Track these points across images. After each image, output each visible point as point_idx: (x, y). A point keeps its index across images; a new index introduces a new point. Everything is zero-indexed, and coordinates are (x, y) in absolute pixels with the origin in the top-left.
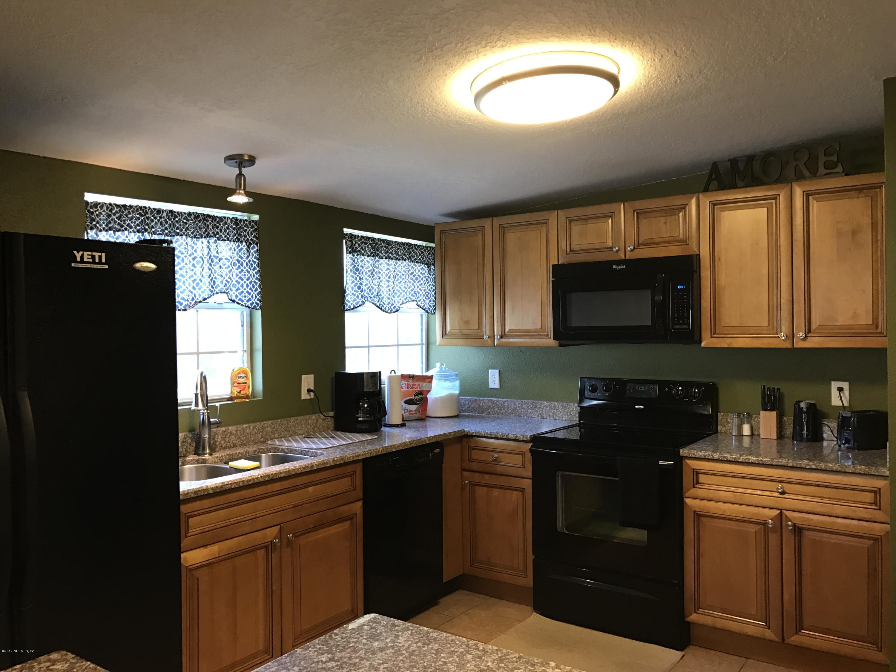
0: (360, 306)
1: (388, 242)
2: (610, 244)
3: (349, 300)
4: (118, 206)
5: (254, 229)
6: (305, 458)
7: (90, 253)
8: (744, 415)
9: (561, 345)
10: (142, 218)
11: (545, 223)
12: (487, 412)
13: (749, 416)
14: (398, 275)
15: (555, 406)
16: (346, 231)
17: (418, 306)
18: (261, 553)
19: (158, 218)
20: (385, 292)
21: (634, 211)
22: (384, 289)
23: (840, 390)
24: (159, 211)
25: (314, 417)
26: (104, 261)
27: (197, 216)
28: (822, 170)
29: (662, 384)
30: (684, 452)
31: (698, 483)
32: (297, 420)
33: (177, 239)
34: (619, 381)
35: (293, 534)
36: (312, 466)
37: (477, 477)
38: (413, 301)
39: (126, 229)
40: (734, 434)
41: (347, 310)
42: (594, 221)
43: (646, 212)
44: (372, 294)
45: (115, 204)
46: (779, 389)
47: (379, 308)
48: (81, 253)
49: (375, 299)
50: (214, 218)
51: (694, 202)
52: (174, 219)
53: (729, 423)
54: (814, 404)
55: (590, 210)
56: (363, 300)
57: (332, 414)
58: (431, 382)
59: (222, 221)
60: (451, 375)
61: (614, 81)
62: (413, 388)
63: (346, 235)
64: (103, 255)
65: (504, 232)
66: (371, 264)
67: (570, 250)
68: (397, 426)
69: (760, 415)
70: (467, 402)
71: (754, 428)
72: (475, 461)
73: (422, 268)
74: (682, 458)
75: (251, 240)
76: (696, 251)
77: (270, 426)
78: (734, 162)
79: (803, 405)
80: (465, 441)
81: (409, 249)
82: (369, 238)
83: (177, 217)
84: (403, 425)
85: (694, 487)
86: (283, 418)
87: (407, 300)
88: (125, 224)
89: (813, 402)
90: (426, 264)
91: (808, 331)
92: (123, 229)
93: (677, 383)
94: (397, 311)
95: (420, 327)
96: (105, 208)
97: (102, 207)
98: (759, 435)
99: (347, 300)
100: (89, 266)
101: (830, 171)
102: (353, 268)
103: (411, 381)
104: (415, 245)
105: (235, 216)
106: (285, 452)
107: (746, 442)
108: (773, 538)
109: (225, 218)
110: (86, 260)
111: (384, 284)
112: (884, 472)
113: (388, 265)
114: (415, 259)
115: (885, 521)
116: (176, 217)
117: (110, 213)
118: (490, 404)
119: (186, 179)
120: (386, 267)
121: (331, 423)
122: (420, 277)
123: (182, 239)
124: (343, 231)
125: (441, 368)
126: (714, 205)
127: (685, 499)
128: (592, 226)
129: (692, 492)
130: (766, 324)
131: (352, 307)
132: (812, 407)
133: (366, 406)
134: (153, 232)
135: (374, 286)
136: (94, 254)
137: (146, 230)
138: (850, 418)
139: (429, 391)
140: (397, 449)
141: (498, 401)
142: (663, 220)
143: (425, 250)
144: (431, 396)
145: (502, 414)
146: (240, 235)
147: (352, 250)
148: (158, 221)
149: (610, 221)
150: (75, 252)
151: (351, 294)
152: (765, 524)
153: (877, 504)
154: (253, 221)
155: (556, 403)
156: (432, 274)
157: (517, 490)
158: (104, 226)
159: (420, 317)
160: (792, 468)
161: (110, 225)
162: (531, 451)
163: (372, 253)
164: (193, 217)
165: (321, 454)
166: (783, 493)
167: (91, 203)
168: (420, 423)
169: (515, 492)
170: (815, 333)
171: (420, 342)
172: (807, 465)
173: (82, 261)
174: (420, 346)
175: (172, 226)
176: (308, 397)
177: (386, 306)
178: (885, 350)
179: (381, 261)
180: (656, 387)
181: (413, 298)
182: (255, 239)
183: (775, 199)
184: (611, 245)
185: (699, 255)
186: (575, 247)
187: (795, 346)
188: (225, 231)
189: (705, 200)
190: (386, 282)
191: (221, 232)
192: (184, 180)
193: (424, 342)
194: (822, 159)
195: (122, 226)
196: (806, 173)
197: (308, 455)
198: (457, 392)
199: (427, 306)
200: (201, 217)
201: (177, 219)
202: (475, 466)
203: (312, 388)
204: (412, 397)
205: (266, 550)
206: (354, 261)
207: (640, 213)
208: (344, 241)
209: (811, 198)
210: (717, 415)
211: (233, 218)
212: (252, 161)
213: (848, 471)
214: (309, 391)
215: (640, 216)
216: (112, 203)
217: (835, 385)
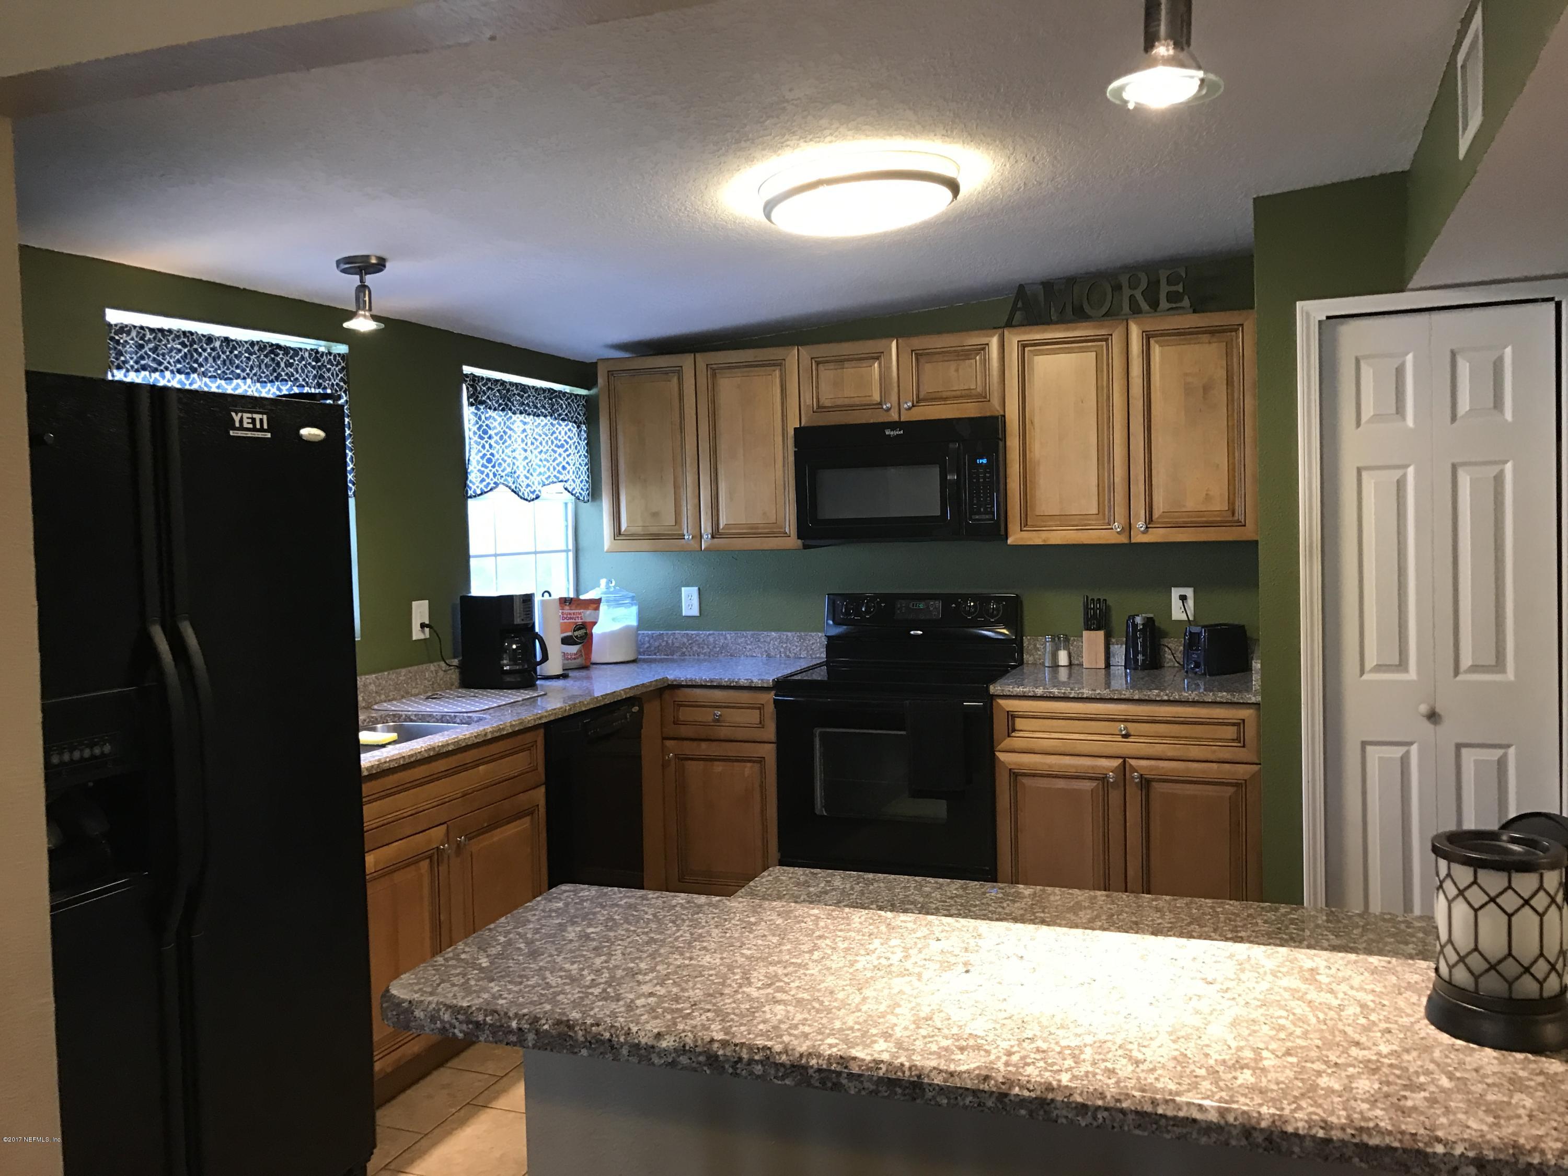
0: (491, 490)
1: (524, 388)
2: (876, 397)
3: (474, 480)
4: (152, 330)
5: (340, 367)
6: (455, 728)
7: (250, 415)
8: (1059, 638)
9: (805, 547)
10: (186, 350)
11: (779, 364)
12: (679, 654)
13: (1067, 639)
14: (536, 440)
15: (787, 639)
16: (467, 369)
17: (566, 489)
18: (425, 864)
19: (209, 350)
20: (521, 468)
21: (912, 351)
22: (520, 463)
23: (1183, 598)
24: (210, 339)
25: (432, 667)
26: (265, 427)
27: (262, 346)
28: (1164, 304)
29: (947, 599)
30: (994, 689)
31: (1014, 730)
32: (410, 672)
33: (238, 385)
34: (885, 597)
35: (466, 836)
36: (486, 735)
37: (689, 748)
38: (562, 481)
39: (167, 368)
40: (1047, 664)
41: (471, 497)
42: (853, 363)
43: (928, 354)
44: (503, 471)
45: (148, 328)
46: (1105, 600)
47: (515, 492)
48: (240, 414)
49: (509, 479)
50: (286, 350)
51: (994, 342)
52: (231, 352)
53: (1038, 649)
54: (1151, 618)
55: (847, 348)
56: (495, 480)
57: (455, 662)
58: (597, 609)
59: (297, 355)
60: (625, 597)
61: (954, 186)
62: (571, 618)
63: (467, 376)
64: (265, 417)
65: (714, 375)
66: (500, 424)
67: (819, 407)
68: (557, 677)
69: (1082, 636)
70: (647, 639)
71: (1073, 655)
72: (685, 723)
73: (570, 430)
74: (993, 697)
75: (337, 384)
76: (998, 408)
77: (374, 683)
78: (1048, 285)
79: (1139, 620)
80: (667, 695)
81: (551, 399)
82: (497, 381)
83: (236, 349)
84: (564, 676)
85: (1009, 736)
86: (391, 669)
87: (550, 480)
88: (165, 360)
89: (1151, 615)
90: (575, 422)
91: (1150, 520)
92: (162, 368)
93: (966, 597)
94: (537, 497)
95: (564, 523)
96: (134, 334)
97: (128, 333)
98: (1081, 665)
99: (471, 482)
100: (250, 434)
101: (1174, 305)
102: (479, 429)
103: (567, 607)
104: (560, 392)
105: (313, 347)
106: (411, 721)
107: (1063, 674)
108: (1115, 796)
109: (301, 349)
110: (245, 425)
111: (520, 455)
112: (1250, 698)
113: (525, 423)
114: (560, 415)
115: (1249, 760)
116: (234, 348)
117: (141, 342)
118: (685, 640)
119: (247, 288)
120: (522, 427)
121: (455, 676)
122: (567, 443)
123: (245, 383)
124: (462, 371)
125: (608, 587)
126: (1024, 346)
127: (997, 754)
128: (849, 371)
129: (1007, 743)
130: (1095, 511)
131: (479, 492)
132: (1149, 622)
133: (514, 647)
134: (203, 373)
135: (506, 458)
136: (255, 416)
137: (194, 370)
138: (1199, 634)
139: (595, 623)
140: (588, 708)
141: (697, 635)
142: (953, 366)
143: (572, 401)
144: (596, 630)
145: (705, 654)
146: (322, 377)
147: (475, 400)
148: (210, 354)
149: (876, 365)
150: (233, 414)
151: (475, 471)
152: (1103, 779)
153: (1240, 740)
154: (339, 354)
155: (789, 634)
156: (583, 438)
157: (754, 762)
158: (132, 362)
159: (563, 506)
160: (1140, 701)
161: (143, 362)
162: (776, 702)
163: (500, 405)
164: (256, 348)
165: (480, 719)
166: (1126, 736)
167: (116, 325)
168: (583, 673)
169: (749, 765)
170: (1159, 523)
171: (564, 548)
172: (1158, 695)
173: (242, 428)
174: (564, 554)
175: (228, 362)
176: (422, 637)
177: (525, 491)
178: (1257, 542)
179: (514, 417)
180: (939, 604)
181: (561, 477)
182: (342, 384)
183: (1106, 340)
184: (878, 399)
185: (1004, 416)
186: (826, 402)
187: (1133, 541)
188: (303, 371)
189: (1014, 339)
190: (523, 452)
191: (297, 372)
192: (244, 289)
193: (571, 546)
194: (1164, 289)
195: (160, 364)
196: (1144, 306)
197: (454, 723)
198: (633, 622)
199: (577, 490)
200: (269, 349)
201: (236, 352)
202: (684, 731)
203: (427, 622)
204: (570, 634)
205: (431, 861)
206: (480, 418)
207: (921, 355)
208: (464, 386)
209: (1152, 341)
210: (1022, 640)
211: (312, 350)
212: (381, 265)
213: (1206, 700)
214: (423, 626)
215: (922, 360)
216: (144, 325)
217: (1176, 593)
